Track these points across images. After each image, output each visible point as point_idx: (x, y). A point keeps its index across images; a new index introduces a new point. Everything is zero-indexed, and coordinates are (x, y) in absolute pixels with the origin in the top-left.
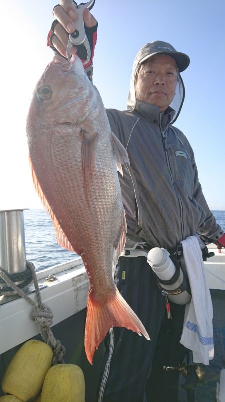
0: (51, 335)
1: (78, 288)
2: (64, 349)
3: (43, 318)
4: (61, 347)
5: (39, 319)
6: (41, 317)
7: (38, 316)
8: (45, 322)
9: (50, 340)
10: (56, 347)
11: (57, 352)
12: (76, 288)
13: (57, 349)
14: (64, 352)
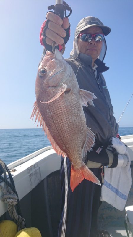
0: (15, 212)
1: (31, 174)
2: (24, 219)
3: (11, 199)
4: (22, 219)
5: (8, 200)
6: (10, 198)
7: (8, 198)
8: (13, 202)
9: (13, 216)
10: (18, 220)
11: (20, 223)
12: (30, 174)
13: (19, 221)
14: (24, 222)
